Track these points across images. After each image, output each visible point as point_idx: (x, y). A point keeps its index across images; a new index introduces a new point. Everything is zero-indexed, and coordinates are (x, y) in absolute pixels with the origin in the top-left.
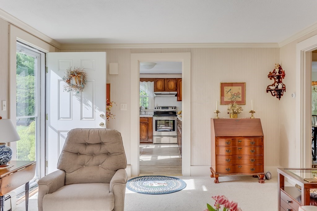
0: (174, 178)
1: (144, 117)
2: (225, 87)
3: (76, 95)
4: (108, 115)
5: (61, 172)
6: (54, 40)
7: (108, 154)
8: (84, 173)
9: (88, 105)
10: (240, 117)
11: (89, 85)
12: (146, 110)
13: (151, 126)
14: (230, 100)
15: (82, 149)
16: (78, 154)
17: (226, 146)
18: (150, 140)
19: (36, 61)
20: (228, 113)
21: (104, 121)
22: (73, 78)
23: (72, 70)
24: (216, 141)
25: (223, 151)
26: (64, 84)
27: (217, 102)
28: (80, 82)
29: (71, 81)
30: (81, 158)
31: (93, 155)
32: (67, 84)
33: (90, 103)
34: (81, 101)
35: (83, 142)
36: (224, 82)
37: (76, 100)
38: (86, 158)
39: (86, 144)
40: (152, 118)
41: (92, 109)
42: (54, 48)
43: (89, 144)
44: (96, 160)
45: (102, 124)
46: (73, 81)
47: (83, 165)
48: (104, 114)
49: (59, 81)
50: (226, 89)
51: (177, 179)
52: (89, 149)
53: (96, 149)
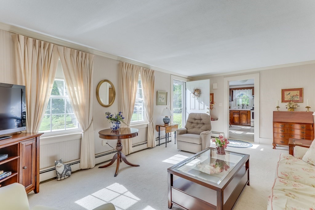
0: (247, 143)
1: (245, 110)
2: (285, 92)
3: (197, 99)
4: (211, 108)
5: (186, 129)
6: (189, 77)
7: (204, 124)
8: (194, 130)
9: (202, 103)
10: (296, 111)
11: (202, 95)
12: (247, 106)
13: (249, 116)
14: (290, 100)
15: (193, 121)
16: (192, 123)
17: (281, 128)
18: (249, 124)
19: (182, 86)
20: (287, 108)
21: (209, 111)
22: (196, 92)
23: (195, 89)
24: (273, 124)
25: (280, 131)
26: (192, 95)
27: (277, 101)
28: (198, 93)
29: (195, 93)
30: (193, 124)
31: (198, 124)
32: (193, 95)
33: (203, 103)
34: (199, 102)
35: (194, 118)
36: (284, 89)
37: (197, 101)
38: (195, 125)
39: (195, 119)
40: (250, 111)
41: (203, 105)
42: (189, 80)
43: (196, 119)
44: (199, 126)
45: (208, 112)
46: (196, 93)
47: (194, 127)
48: (209, 108)
49: (190, 94)
50: (286, 93)
51: (248, 143)
52: (196, 121)
53: (199, 121)
